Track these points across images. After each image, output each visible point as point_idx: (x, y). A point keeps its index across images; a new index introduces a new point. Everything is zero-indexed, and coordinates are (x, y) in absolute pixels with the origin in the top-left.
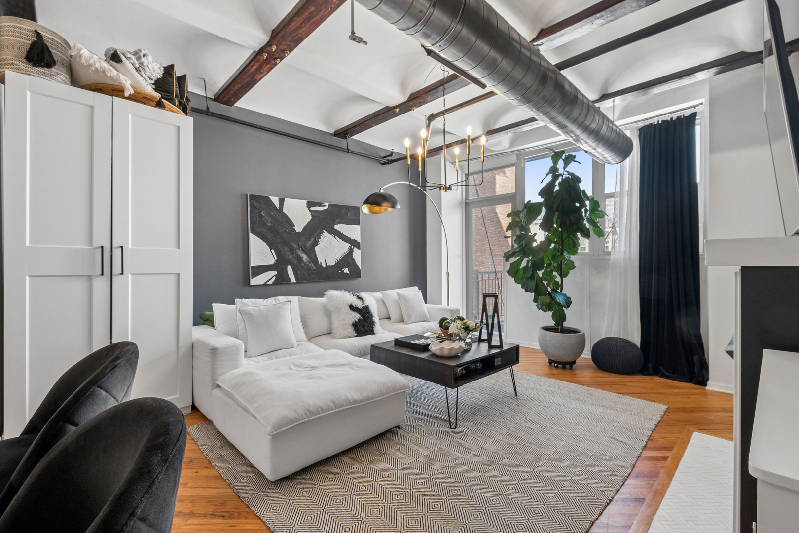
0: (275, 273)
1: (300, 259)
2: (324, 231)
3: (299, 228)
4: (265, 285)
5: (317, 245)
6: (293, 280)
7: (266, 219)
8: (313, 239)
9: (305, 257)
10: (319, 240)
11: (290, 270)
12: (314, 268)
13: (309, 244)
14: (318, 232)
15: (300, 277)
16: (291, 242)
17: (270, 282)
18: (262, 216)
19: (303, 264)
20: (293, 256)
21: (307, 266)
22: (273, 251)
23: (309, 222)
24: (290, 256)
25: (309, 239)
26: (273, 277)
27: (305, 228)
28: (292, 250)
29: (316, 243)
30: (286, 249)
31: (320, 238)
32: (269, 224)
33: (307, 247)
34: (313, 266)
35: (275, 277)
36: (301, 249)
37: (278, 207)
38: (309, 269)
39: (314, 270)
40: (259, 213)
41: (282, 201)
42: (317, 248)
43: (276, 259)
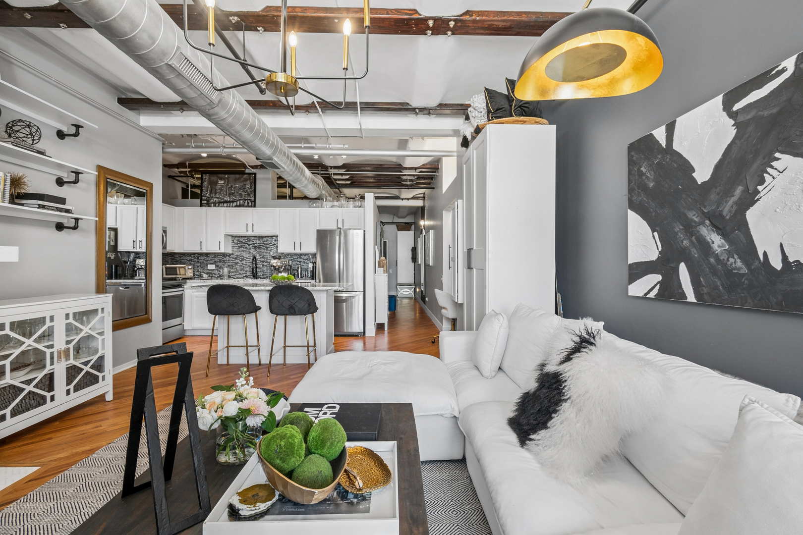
0: (659, 278)
1: (705, 247)
2: (777, 155)
3: (702, 175)
4: (644, 298)
5: (753, 202)
6: (691, 297)
7: (647, 177)
8: (739, 190)
9: (717, 241)
10: (760, 188)
11: (683, 269)
12: (744, 270)
13: (728, 208)
14: (755, 166)
15: (705, 290)
16: (686, 212)
17: (652, 295)
18: (641, 174)
19: (712, 260)
20: (691, 241)
21: (724, 264)
22: (656, 234)
23: (730, 146)
24: (685, 242)
25: (728, 193)
26: (656, 285)
27: (718, 167)
28: (690, 229)
29: (750, 199)
30: (678, 228)
31: (762, 181)
32: (651, 185)
33: (724, 214)
34: (739, 263)
35: (658, 286)
36: (707, 222)
37: (664, 144)
38: (729, 273)
39: (743, 275)
40: (639, 169)
41: (670, 129)
42: (751, 215)
43: (660, 249)
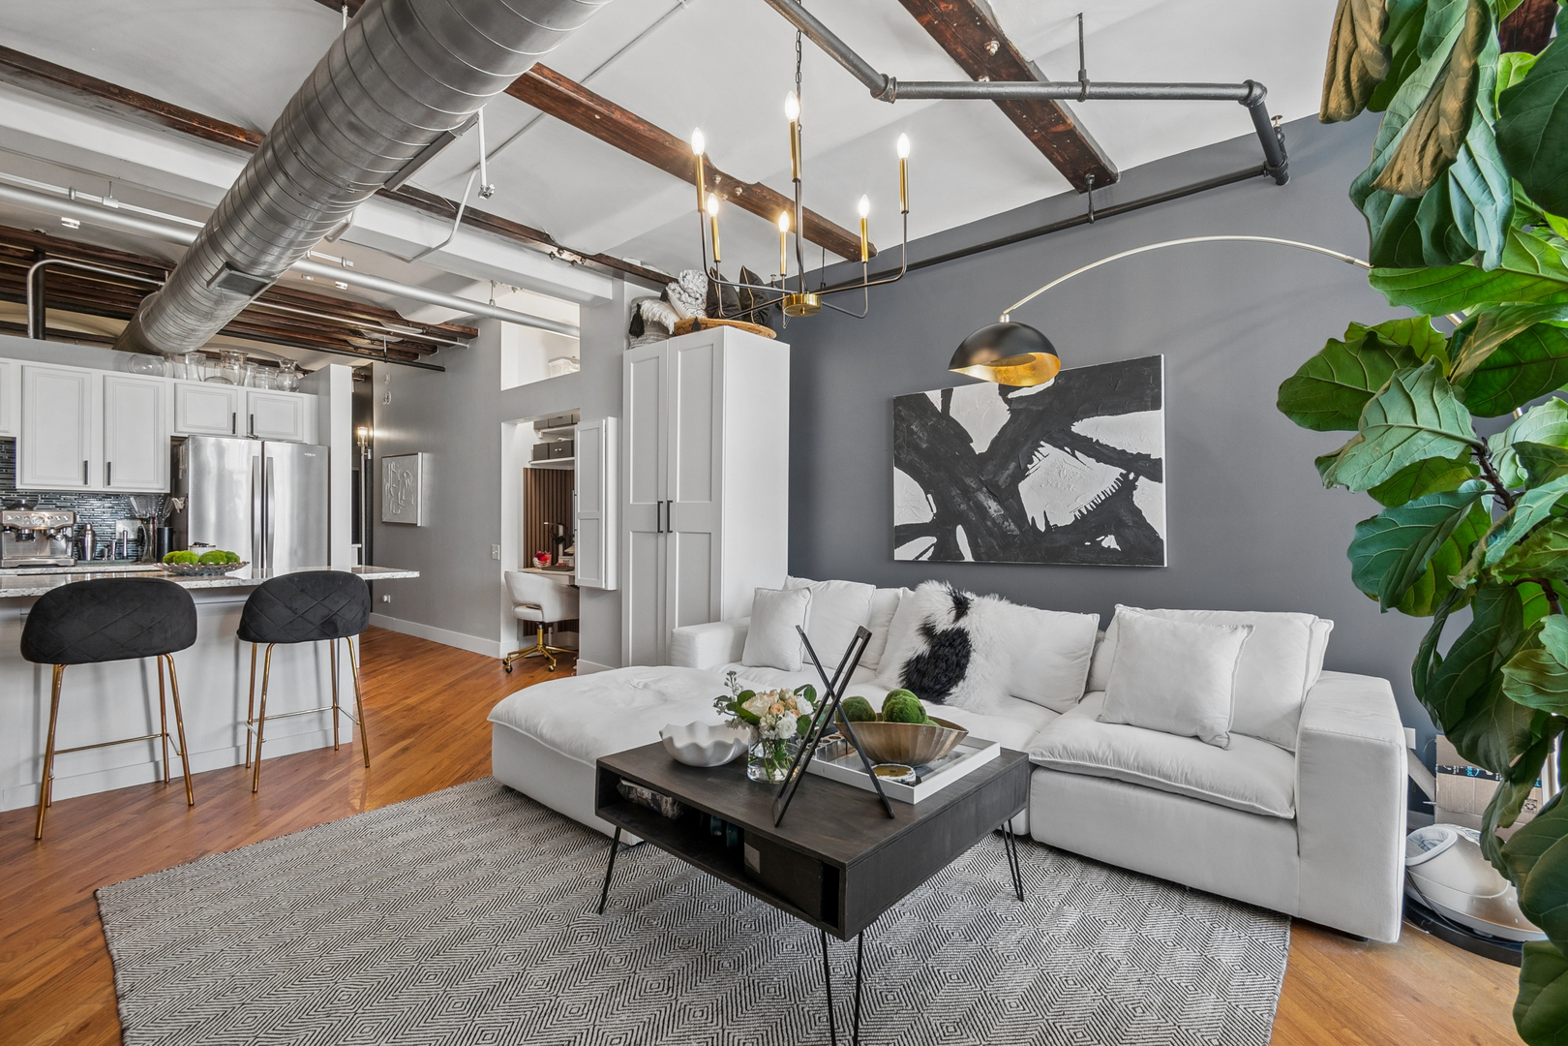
0: (934, 540)
1: (982, 511)
2: (1042, 443)
3: (980, 446)
4: (916, 561)
5: (1024, 477)
6: (968, 557)
7: (919, 437)
8: (1012, 466)
9: (993, 507)
10: (1029, 466)
11: (960, 532)
12: (1017, 532)
13: (1003, 479)
14: (1025, 448)
15: (983, 550)
16: (963, 477)
17: (925, 558)
18: (912, 432)
19: (989, 523)
20: (969, 505)
21: (999, 526)
22: (929, 496)
23: (1004, 428)
24: (962, 506)
25: (1003, 467)
26: (930, 548)
27: (995, 443)
28: (967, 494)
29: (1021, 474)
30: (955, 492)
31: (1031, 462)
32: (924, 446)
33: (1000, 484)
34: (1013, 526)
35: (932, 549)
36: (985, 489)
37: (939, 409)
38: (1004, 534)
39: (1017, 536)
40: (908, 427)
41: (947, 396)
42: (1023, 487)
43: (935, 512)
